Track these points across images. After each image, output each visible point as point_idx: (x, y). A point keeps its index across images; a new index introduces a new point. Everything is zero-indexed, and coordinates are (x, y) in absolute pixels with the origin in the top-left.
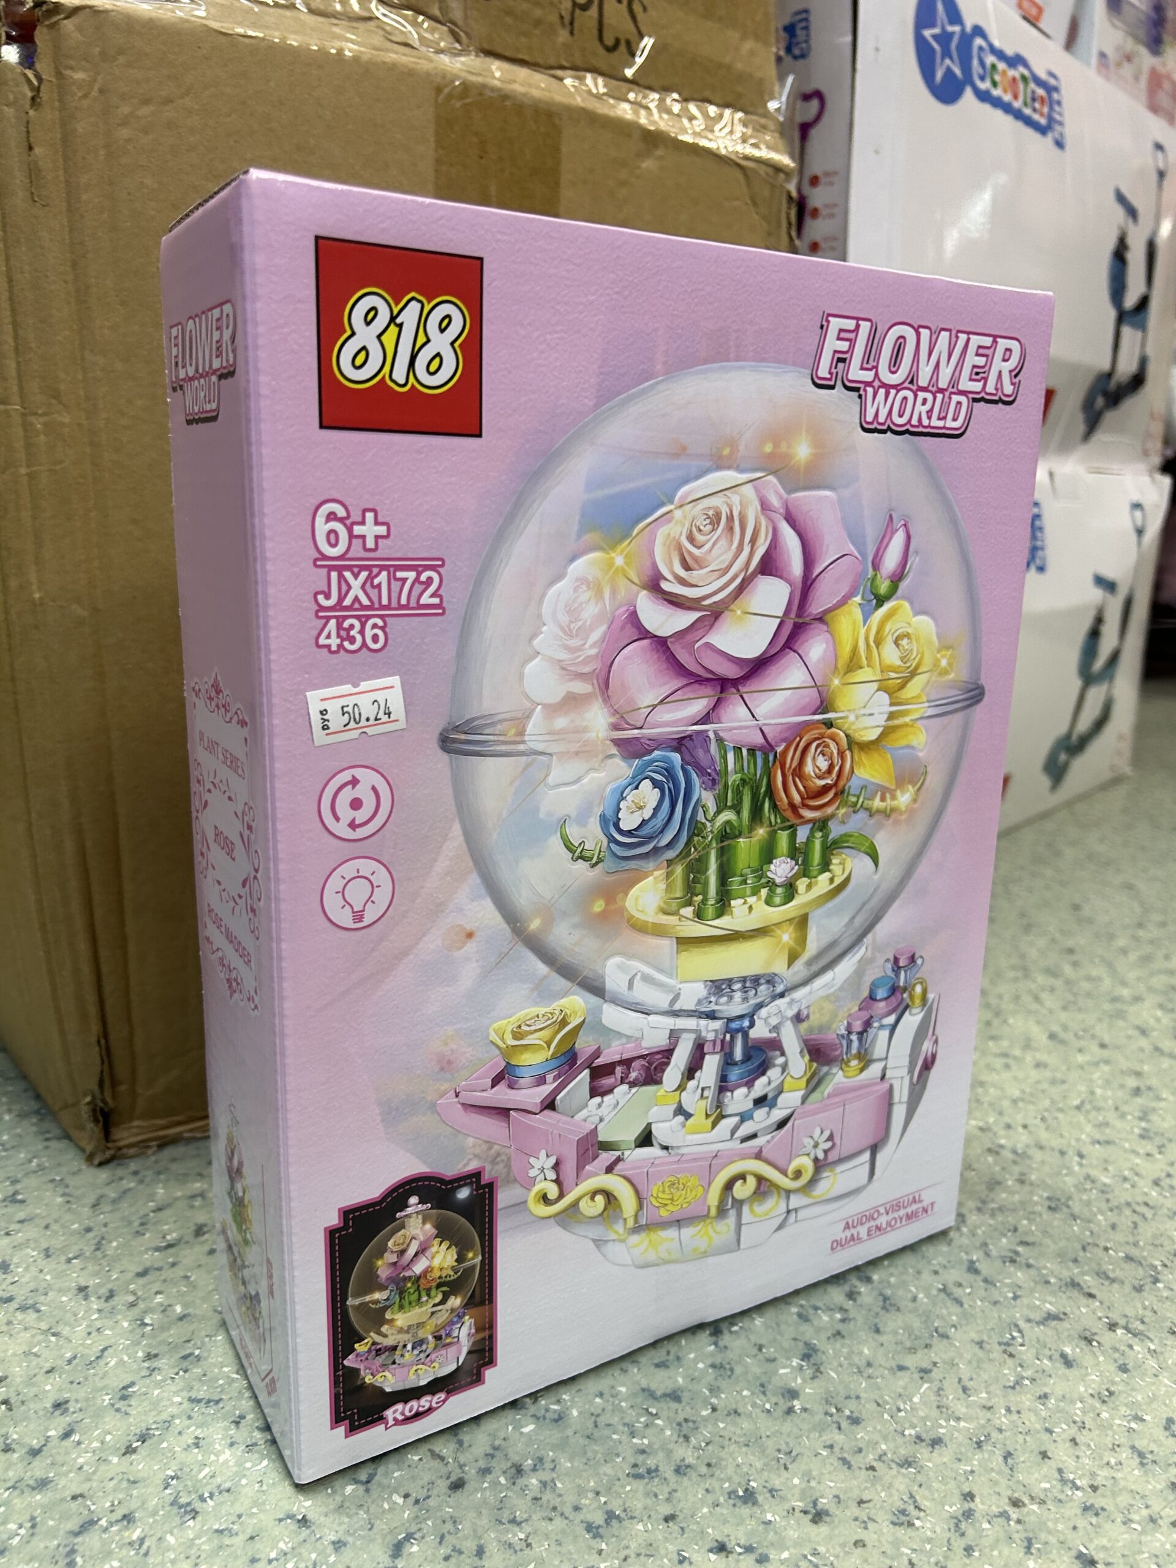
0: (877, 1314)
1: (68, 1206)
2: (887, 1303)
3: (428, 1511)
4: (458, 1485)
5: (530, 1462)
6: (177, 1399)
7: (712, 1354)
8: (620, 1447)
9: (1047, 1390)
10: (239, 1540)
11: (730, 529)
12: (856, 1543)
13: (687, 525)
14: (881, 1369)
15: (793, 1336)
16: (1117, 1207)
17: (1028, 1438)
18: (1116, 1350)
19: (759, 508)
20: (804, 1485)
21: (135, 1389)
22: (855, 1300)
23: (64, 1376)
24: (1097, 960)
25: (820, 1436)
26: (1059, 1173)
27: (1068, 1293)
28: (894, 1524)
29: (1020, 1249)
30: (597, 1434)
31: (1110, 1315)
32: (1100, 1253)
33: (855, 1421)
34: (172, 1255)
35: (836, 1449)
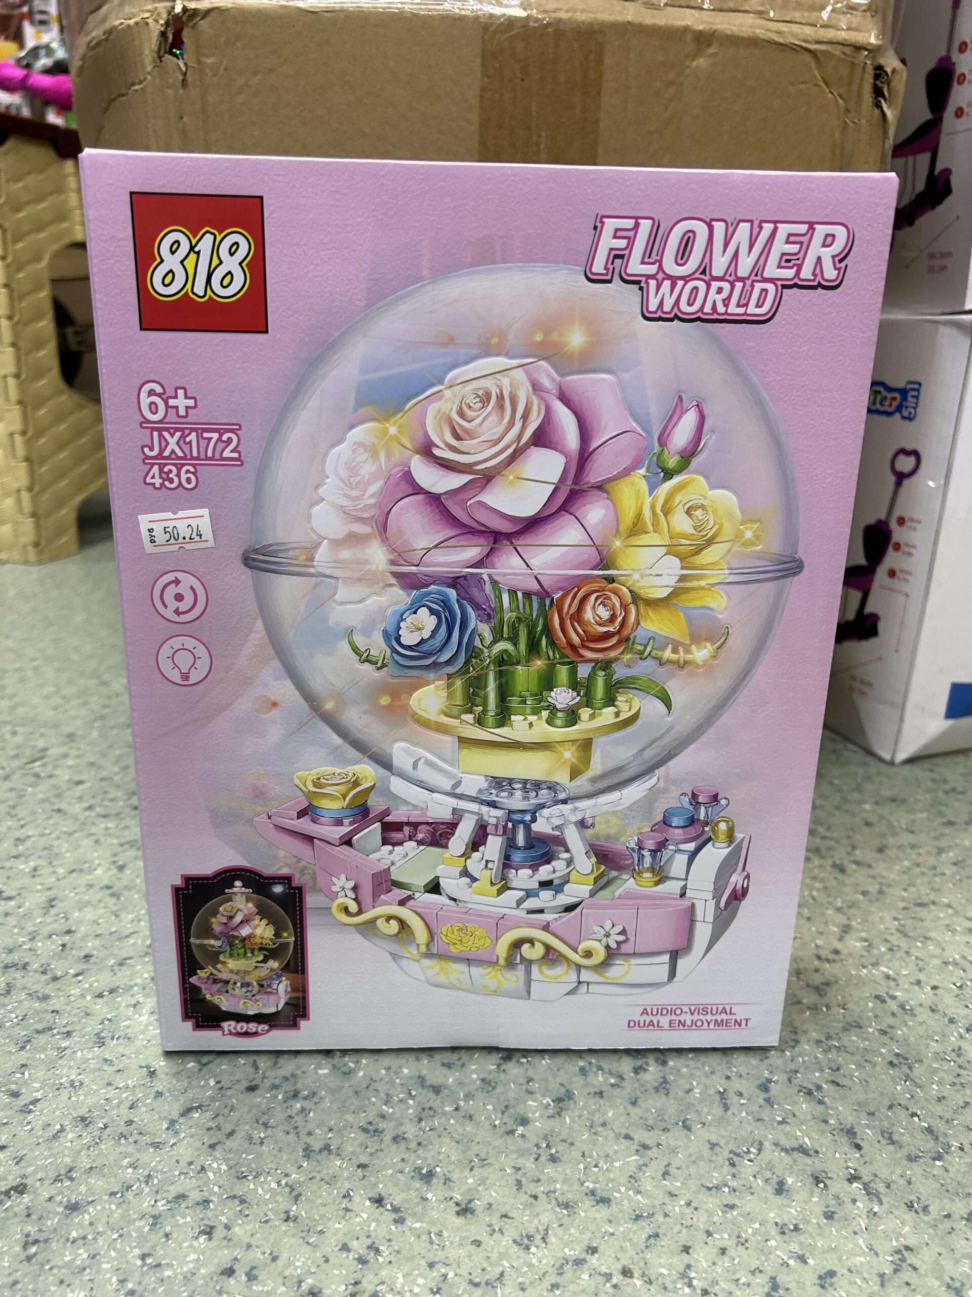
0: (646, 1091)
2: (663, 1086)
3: (222, 1096)
4: (252, 1089)
5: (306, 1092)
7: (490, 1072)
8: (371, 1107)
9: (737, 1202)
10: (110, 1069)
11: (500, 406)
12: (475, 1241)
13: (457, 402)
14: (610, 1132)
15: (563, 1082)
17: (684, 1231)
18: (837, 1197)
19: (530, 389)
20: (472, 1186)
21: (130, 962)
22: (637, 1074)
23: (102, 941)
25: (517, 1158)
26: (930, 1037)
27: (837, 1138)
28: (515, 1241)
30: (363, 1093)
31: (859, 1169)
32: (903, 1115)
33: (554, 1159)
35: (520, 1173)
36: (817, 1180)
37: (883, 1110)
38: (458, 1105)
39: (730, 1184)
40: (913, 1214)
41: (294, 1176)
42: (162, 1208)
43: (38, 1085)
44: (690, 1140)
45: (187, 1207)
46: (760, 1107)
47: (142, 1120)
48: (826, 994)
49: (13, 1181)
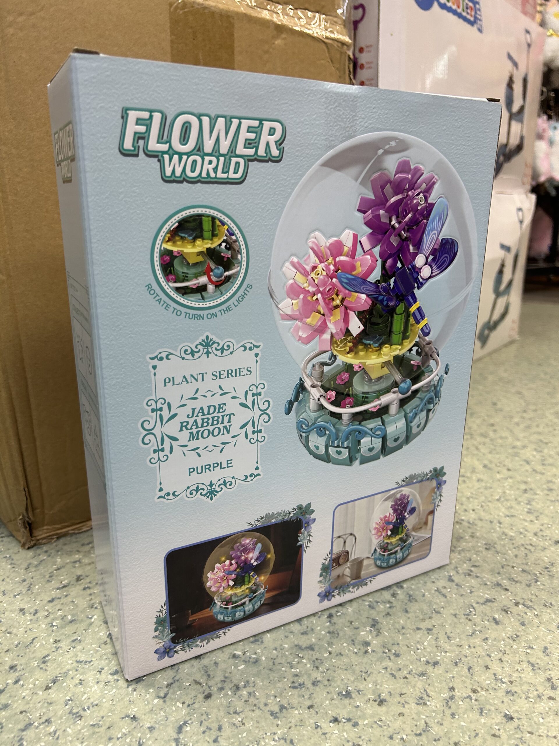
0: (406, 603)
1: (14, 569)
2: (411, 598)
3: (194, 710)
4: (208, 697)
5: (243, 683)
6: (70, 662)
8: (286, 674)
9: (487, 636)
10: (102, 729)
12: (399, 714)
14: (409, 630)
15: (367, 616)
16: (517, 547)
17: (479, 660)
18: (519, 615)
20: (374, 688)
21: (49, 657)
22: (395, 597)
23: (14, 653)
24: (505, 429)
25: (381, 664)
26: (490, 532)
27: (496, 589)
28: (417, 704)
29: (473, 569)
31: (516, 599)
32: (510, 569)
33: (397, 655)
34: (65, 591)
35: (389, 669)
36: (506, 612)
37: (502, 570)
39: (476, 629)
40: (549, 609)
44: (445, 618)
46: (457, 589)
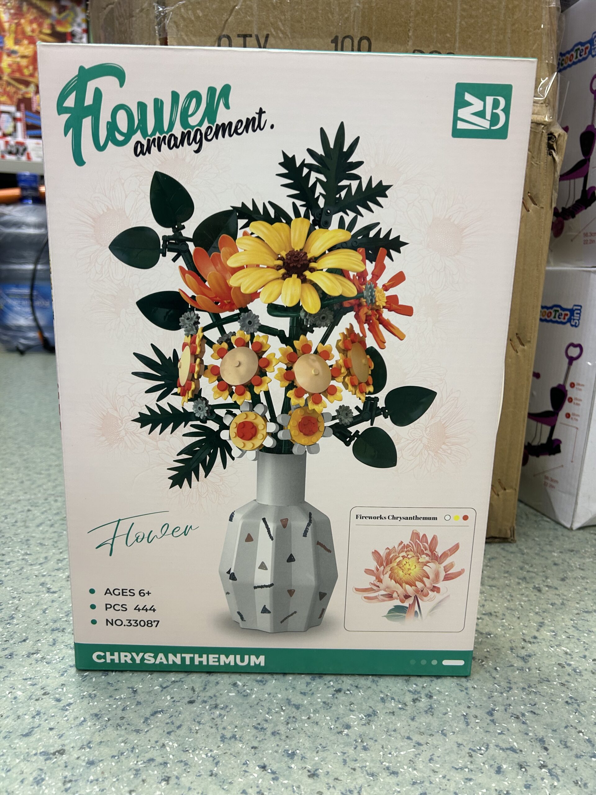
0: (420, 712)
2: (430, 710)
3: (175, 706)
4: (191, 702)
5: (222, 705)
7: (328, 698)
8: (259, 715)
9: (474, 777)
14: (398, 735)
15: (371, 705)
18: (532, 777)
20: (318, 762)
22: (415, 702)
25: (344, 747)
27: (533, 743)
29: (527, 714)
31: (546, 761)
32: (573, 731)
33: (365, 749)
35: (346, 755)
36: (521, 767)
37: (562, 729)
38: (310, 716)
39: (469, 767)
40: (578, 788)
41: (215, 751)
42: (141, 766)
43: (71, 696)
44: (446, 742)
45: (155, 766)
47: (130, 717)
48: (528, 662)
49: (57, 747)
